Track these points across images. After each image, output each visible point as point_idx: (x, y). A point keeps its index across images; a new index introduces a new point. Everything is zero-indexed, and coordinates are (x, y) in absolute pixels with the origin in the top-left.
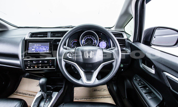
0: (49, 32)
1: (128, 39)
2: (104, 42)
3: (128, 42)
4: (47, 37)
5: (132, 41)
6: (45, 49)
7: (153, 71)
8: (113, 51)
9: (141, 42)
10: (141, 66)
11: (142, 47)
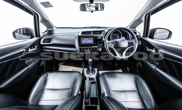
0: (92, 31)
1: (139, 35)
2: (124, 38)
3: (140, 37)
4: (91, 34)
5: (142, 36)
6: (91, 42)
7: (154, 51)
8: (134, 41)
9: (147, 37)
10: (148, 50)
11: (148, 39)
